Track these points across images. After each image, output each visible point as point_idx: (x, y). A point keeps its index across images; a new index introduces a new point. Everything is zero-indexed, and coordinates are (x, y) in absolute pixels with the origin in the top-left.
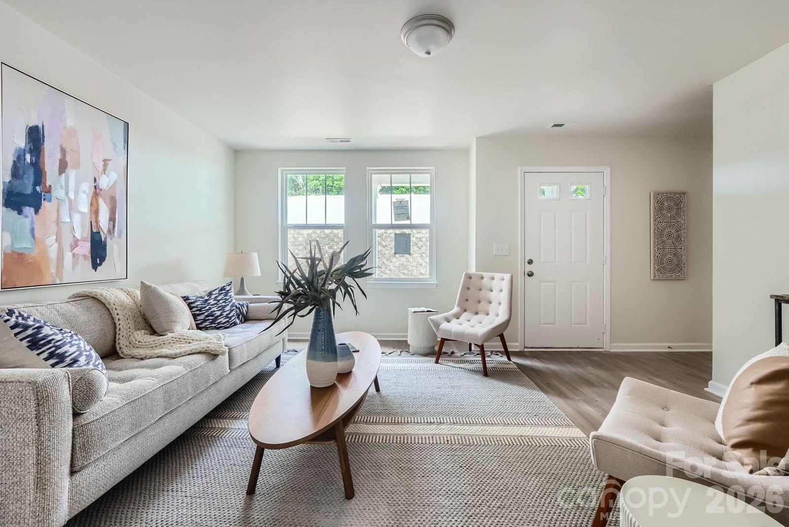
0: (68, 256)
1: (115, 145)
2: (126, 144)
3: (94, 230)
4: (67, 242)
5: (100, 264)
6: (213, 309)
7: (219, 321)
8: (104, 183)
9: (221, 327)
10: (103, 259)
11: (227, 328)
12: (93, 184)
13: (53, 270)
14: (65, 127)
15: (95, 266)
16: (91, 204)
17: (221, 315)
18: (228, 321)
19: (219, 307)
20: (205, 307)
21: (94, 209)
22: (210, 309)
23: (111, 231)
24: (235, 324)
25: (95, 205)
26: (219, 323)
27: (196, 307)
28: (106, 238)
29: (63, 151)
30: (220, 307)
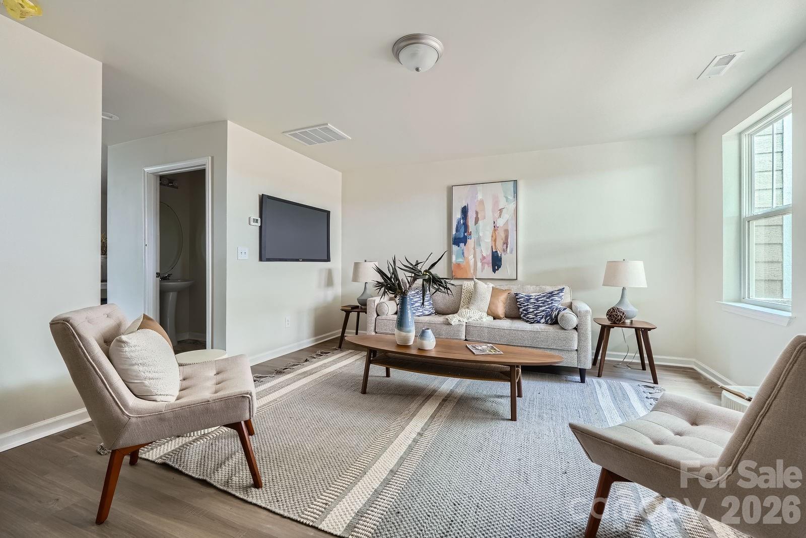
0: (479, 264)
1: (507, 198)
2: (515, 194)
3: (494, 251)
4: (479, 257)
5: (498, 269)
6: (529, 306)
7: (529, 316)
8: (500, 223)
9: (528, 321)
10: (499, 267)
11: (532, 323)
12: (493, 225)
13: (472, 271)
14: (478, 201)
15: (494, 271)
16: (492, 236)
17: (533, 312)
18: (533, 318)
19: (535, 306)
20: (524, 303)
21: (493, 239)
22: (527, 305)
23: (505, 251)
24: (539, 322)
25: (494, 236)
26: (528, 318)
27: (519, 302)
28: (501, 255)
29: (477, 213)
30: (537, 306)
